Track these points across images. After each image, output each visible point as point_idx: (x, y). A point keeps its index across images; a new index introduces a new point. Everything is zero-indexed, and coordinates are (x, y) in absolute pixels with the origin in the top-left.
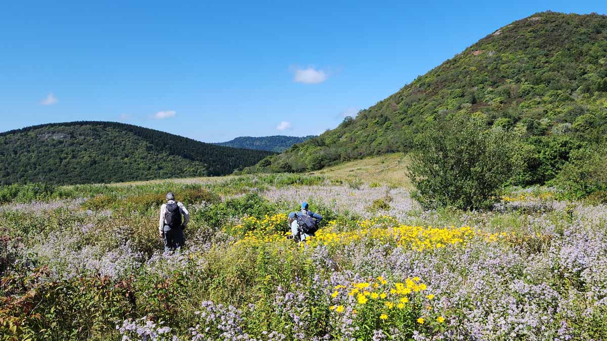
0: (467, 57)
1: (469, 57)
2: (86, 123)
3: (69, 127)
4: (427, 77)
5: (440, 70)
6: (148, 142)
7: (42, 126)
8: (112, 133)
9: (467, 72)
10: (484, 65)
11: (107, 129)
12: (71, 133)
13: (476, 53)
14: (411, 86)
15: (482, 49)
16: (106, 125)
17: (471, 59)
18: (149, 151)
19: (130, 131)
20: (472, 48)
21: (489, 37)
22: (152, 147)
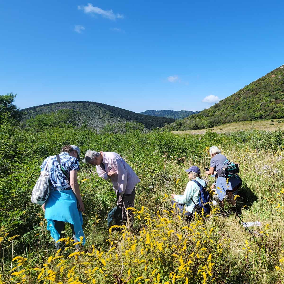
0: (269, 77)
1: (270, 78)
2: (80, 102)
3: (72, 104)
4: (251, 86)
5: (257, 83)
6: (110, 112)
7: (58, 103)
8: (92, 107)
9: (270, 85)
10: (278, 82)
11: (90, 105)
12: (73, 107)
13: (273, 76)
14: (244, 90)
15: (275, 75)
16: (90, 103)
17: (271, 78)
18: (111, 116)
19: (101, 106)
20: (271, 74)
21: (278, 69)
22: (112, 114)
